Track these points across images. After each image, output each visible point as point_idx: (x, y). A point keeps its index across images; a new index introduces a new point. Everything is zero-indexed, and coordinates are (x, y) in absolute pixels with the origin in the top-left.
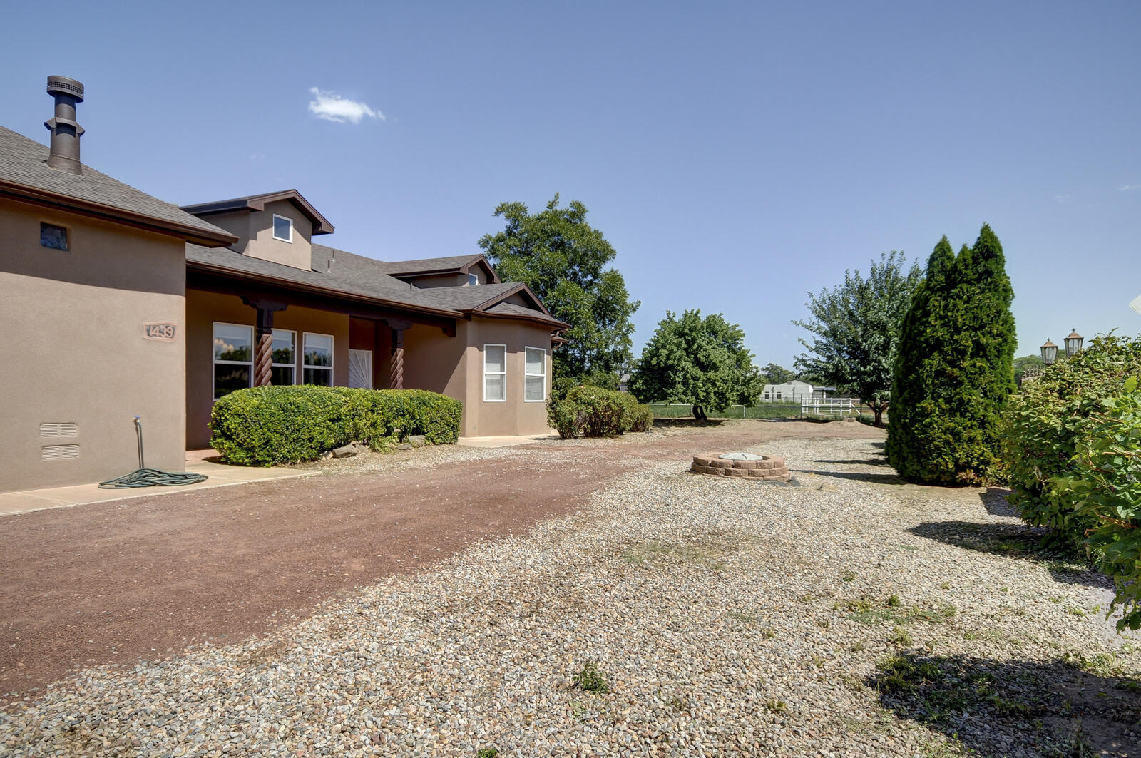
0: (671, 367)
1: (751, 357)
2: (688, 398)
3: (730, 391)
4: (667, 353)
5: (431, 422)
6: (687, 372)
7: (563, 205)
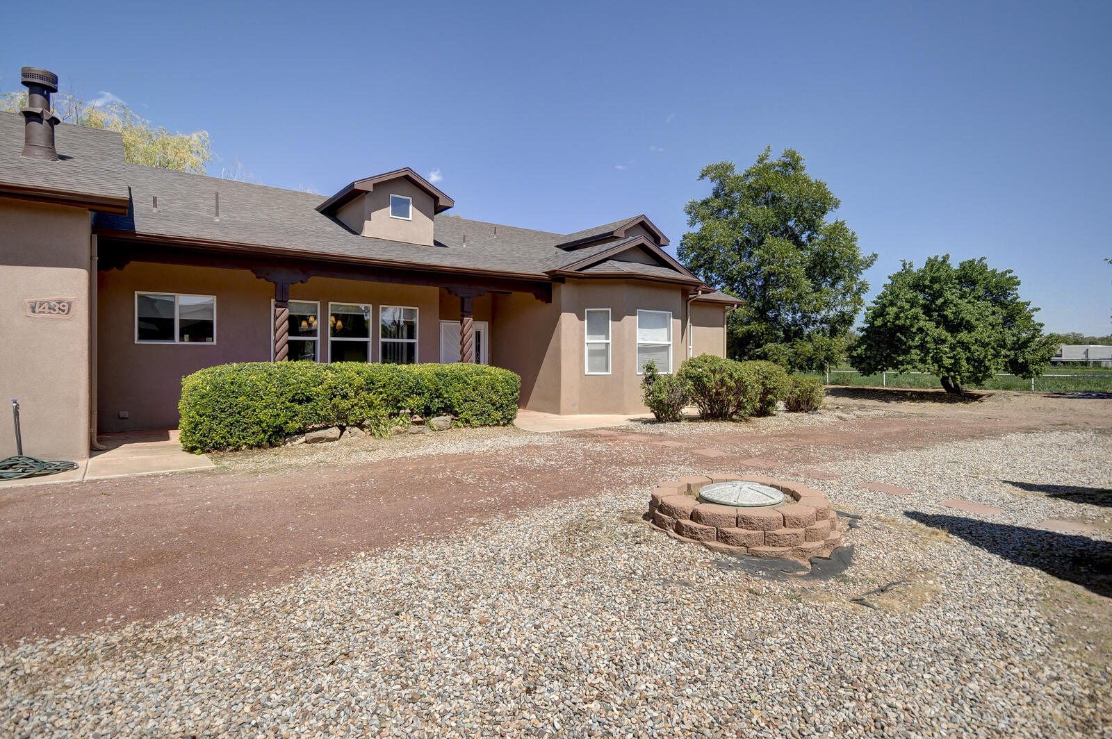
0: (904, 329)
1: (1033, 311)
2: (927, 366)
3: (990, 357)
4: (897, 311)
5: (466, 401)
6: (927, 334)
7: (775, 158)
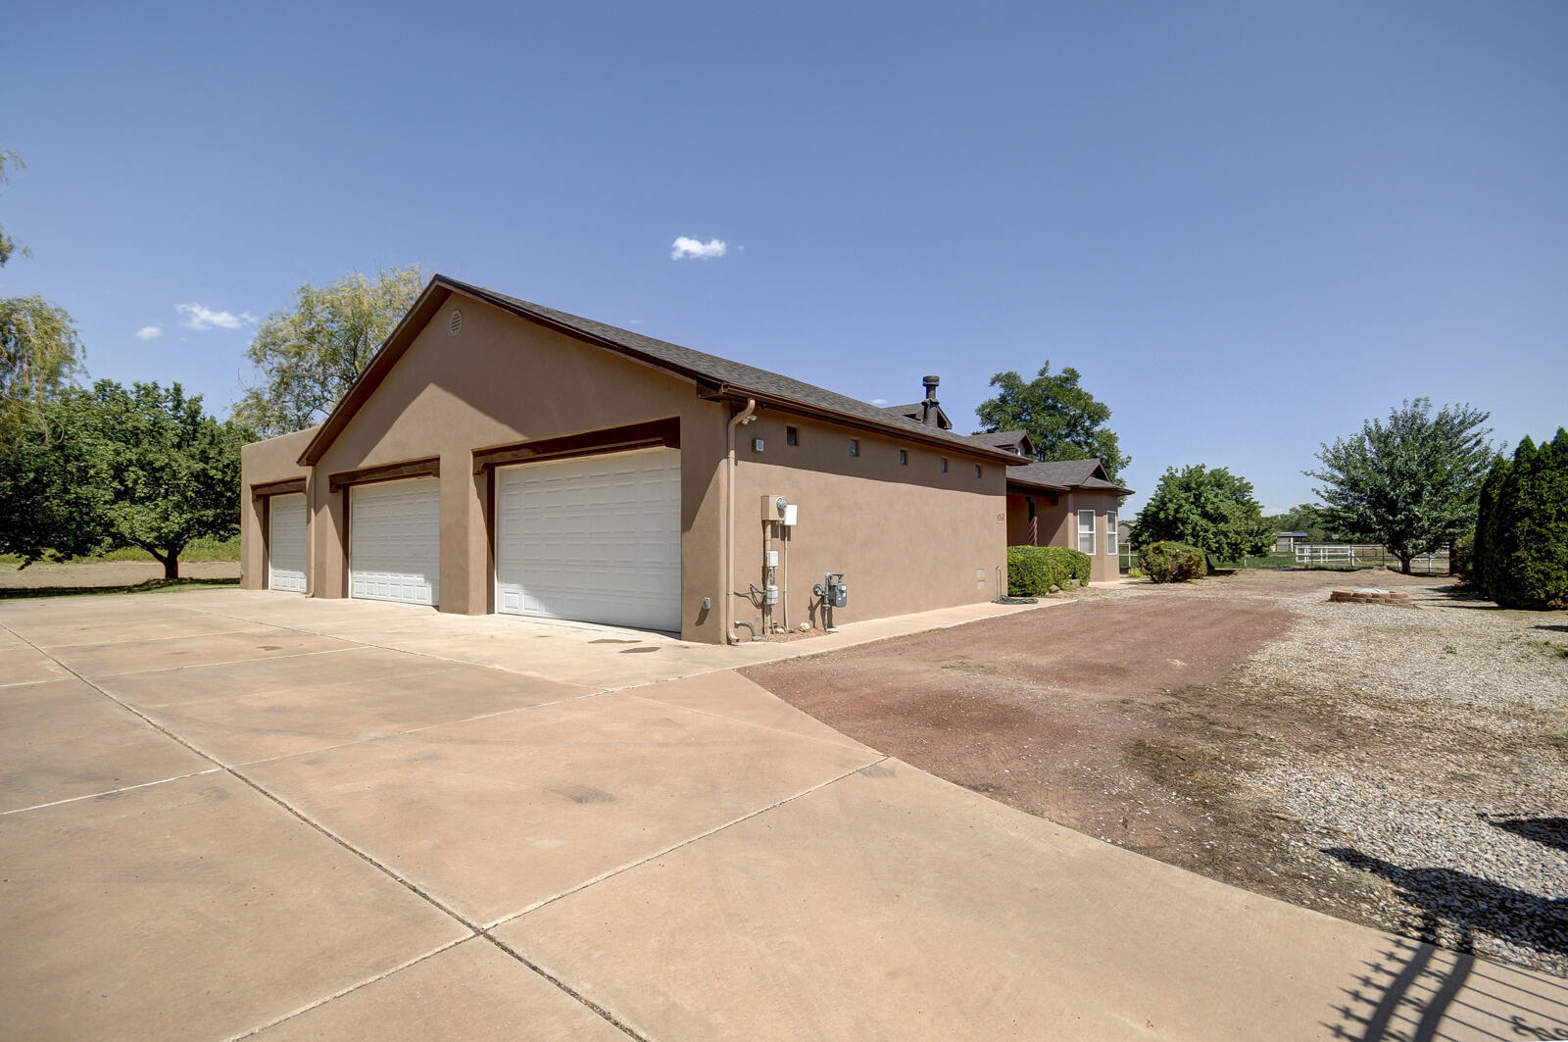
0: (1180, 520)
3: (1243, 542)
6: (1197, 524)
7: (1054, 372)
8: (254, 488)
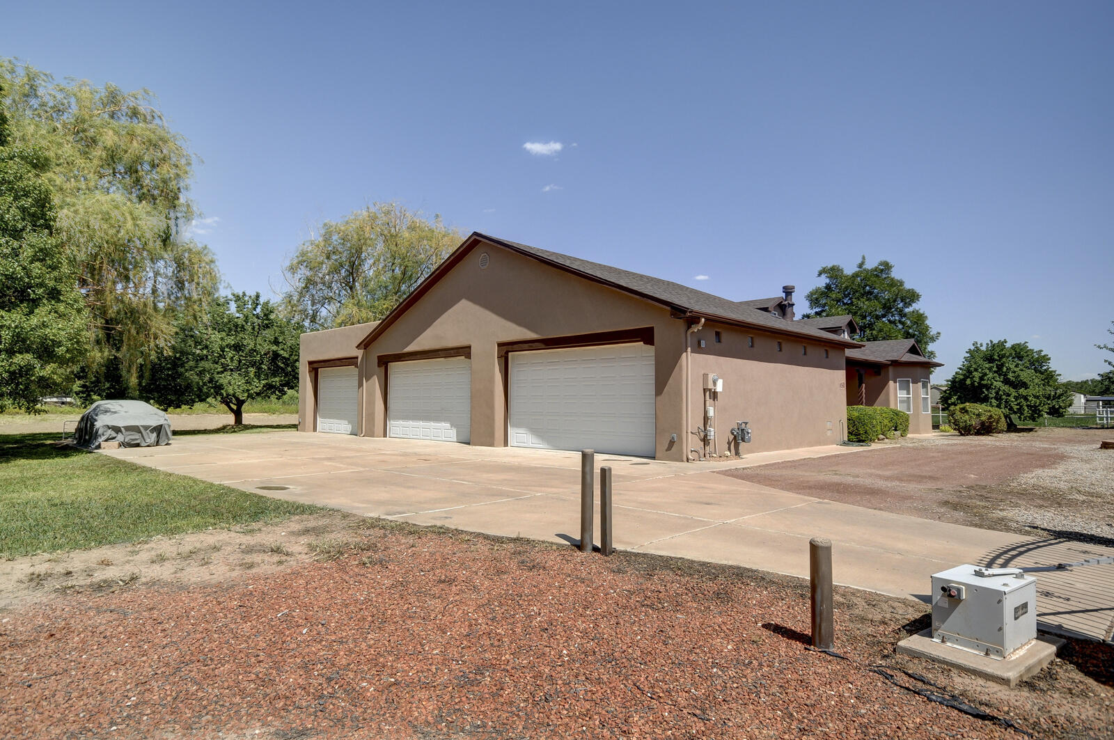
3: (1042, 404)
4: (981, 375)
6: (999, 389)
7: (870, 265)
8: (310, 363)
